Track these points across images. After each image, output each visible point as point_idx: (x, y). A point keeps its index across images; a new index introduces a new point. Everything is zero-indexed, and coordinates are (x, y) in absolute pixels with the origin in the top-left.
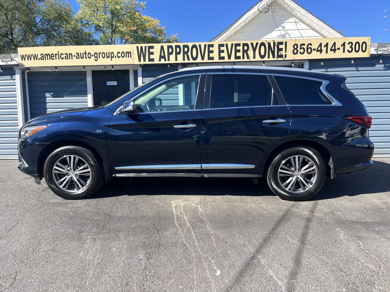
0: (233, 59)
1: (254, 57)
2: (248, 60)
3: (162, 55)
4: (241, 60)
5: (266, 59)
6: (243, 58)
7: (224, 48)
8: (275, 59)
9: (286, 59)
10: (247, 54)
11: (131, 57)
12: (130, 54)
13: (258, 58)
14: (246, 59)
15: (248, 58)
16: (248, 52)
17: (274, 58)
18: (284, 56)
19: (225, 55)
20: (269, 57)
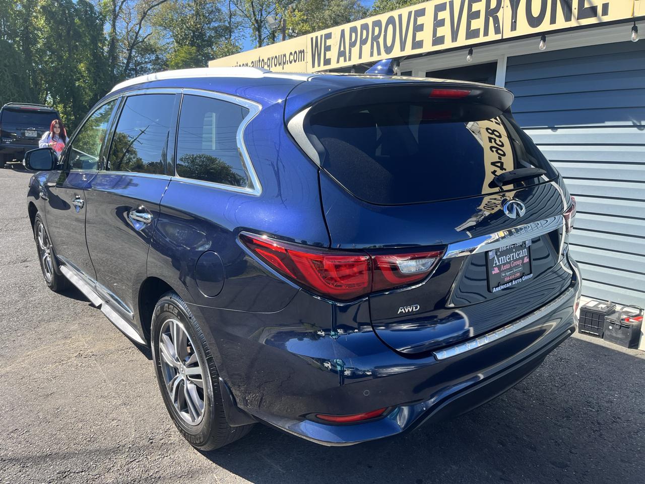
0: (462, 41)
1: (514, 27)
2: (499, 37)
3: (342, 49)
4: (482, 39)
5: (545, 26)
6: (486, 33)
7: (444, 15)
8: (573, 23)
9: (606, 19)
10: (496, 20)
11: (304, 60)
12: (303, 54)
13: (524, 28)
14: (492, 36)
15: (497, 31)
16: (500, 14)
17: (570, 20)
18: (600, 10)
19: (445, 31)
20: (553, 21)
